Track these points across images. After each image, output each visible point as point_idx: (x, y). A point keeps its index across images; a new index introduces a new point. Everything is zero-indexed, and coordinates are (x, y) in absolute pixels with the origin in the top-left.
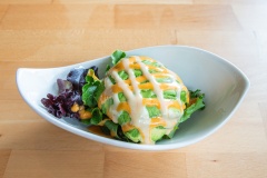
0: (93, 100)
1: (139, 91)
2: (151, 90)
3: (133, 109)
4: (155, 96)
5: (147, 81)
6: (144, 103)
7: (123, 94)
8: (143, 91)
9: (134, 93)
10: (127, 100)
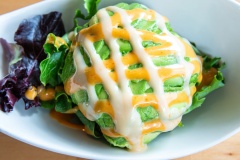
0: (56, 77)
1: (126, 83)
2: (145, 80)
3: (118, 112)
4: (152, 90)
5: (140, 64)
6: (134, 103)
7: (102, 88)
8: (133, 82)
9: (120, 86)
10: (108, 97)
